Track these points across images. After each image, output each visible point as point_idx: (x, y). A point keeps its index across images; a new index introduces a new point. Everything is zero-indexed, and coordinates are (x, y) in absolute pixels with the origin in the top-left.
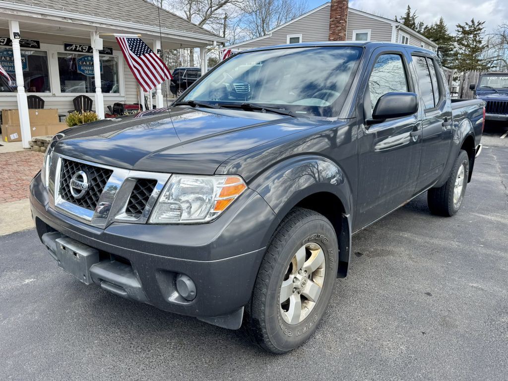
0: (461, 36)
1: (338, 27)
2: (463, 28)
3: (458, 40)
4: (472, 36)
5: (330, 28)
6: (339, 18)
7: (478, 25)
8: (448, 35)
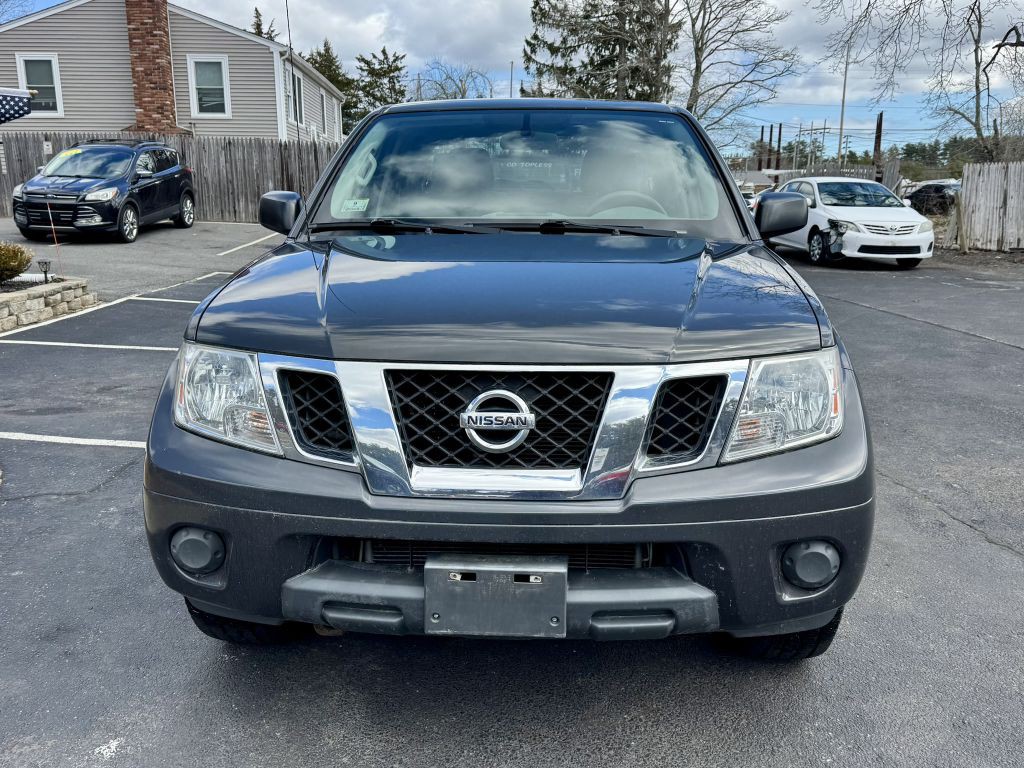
0: (368, 79)
1: (152, 44)
2: (368, 63)
3: (365, 86)
4: (386, 81)
5: (132, 44)
6: (151, 24)
7: (394, 61)
8: (344, 75)
